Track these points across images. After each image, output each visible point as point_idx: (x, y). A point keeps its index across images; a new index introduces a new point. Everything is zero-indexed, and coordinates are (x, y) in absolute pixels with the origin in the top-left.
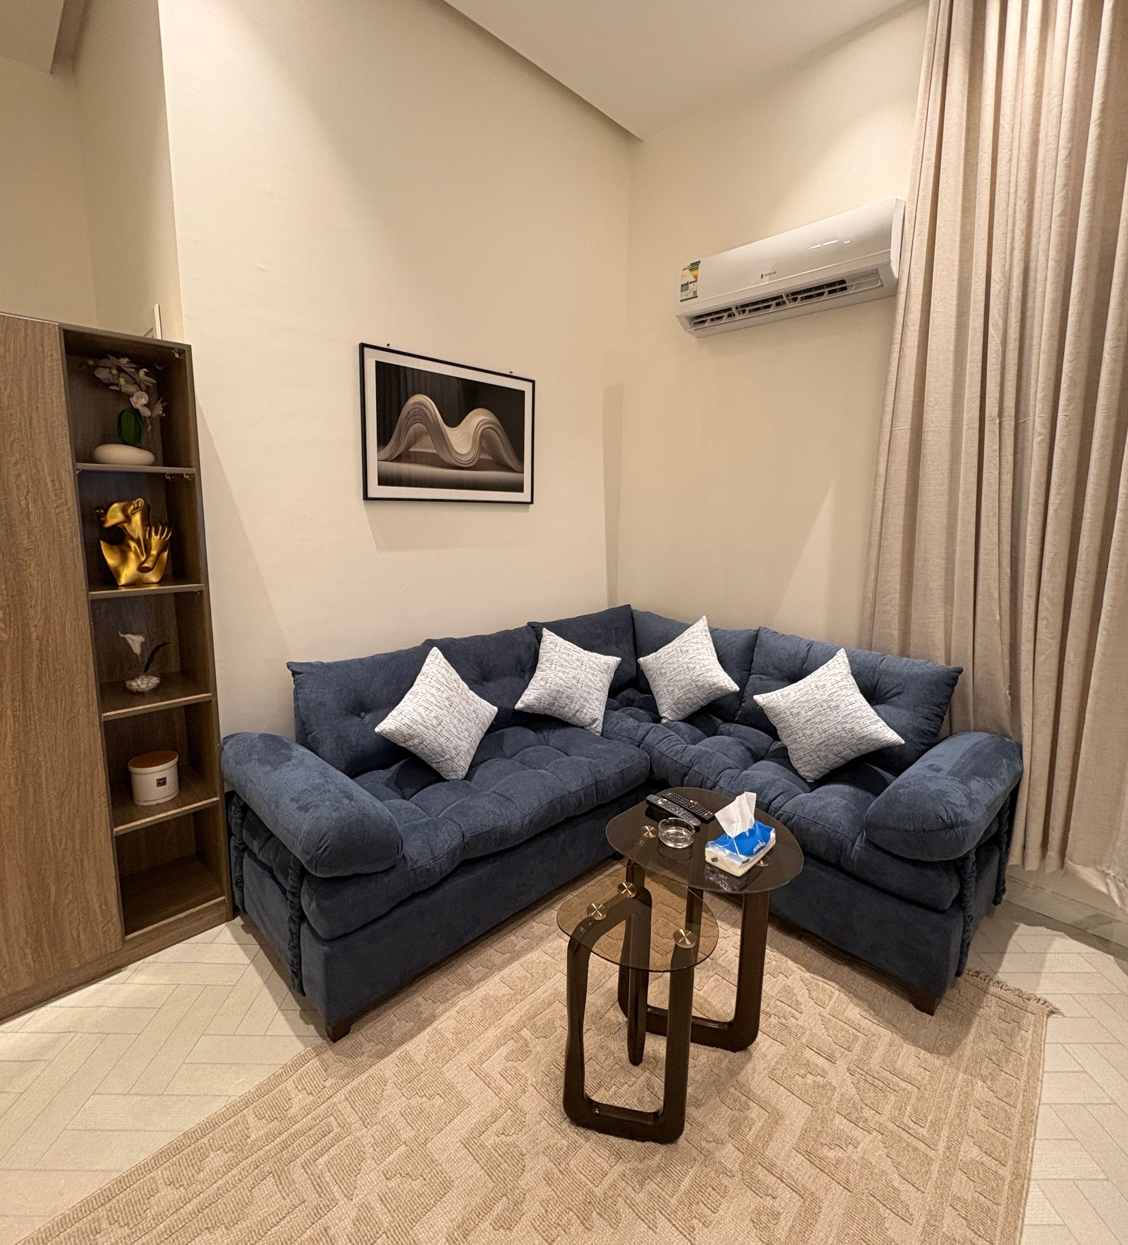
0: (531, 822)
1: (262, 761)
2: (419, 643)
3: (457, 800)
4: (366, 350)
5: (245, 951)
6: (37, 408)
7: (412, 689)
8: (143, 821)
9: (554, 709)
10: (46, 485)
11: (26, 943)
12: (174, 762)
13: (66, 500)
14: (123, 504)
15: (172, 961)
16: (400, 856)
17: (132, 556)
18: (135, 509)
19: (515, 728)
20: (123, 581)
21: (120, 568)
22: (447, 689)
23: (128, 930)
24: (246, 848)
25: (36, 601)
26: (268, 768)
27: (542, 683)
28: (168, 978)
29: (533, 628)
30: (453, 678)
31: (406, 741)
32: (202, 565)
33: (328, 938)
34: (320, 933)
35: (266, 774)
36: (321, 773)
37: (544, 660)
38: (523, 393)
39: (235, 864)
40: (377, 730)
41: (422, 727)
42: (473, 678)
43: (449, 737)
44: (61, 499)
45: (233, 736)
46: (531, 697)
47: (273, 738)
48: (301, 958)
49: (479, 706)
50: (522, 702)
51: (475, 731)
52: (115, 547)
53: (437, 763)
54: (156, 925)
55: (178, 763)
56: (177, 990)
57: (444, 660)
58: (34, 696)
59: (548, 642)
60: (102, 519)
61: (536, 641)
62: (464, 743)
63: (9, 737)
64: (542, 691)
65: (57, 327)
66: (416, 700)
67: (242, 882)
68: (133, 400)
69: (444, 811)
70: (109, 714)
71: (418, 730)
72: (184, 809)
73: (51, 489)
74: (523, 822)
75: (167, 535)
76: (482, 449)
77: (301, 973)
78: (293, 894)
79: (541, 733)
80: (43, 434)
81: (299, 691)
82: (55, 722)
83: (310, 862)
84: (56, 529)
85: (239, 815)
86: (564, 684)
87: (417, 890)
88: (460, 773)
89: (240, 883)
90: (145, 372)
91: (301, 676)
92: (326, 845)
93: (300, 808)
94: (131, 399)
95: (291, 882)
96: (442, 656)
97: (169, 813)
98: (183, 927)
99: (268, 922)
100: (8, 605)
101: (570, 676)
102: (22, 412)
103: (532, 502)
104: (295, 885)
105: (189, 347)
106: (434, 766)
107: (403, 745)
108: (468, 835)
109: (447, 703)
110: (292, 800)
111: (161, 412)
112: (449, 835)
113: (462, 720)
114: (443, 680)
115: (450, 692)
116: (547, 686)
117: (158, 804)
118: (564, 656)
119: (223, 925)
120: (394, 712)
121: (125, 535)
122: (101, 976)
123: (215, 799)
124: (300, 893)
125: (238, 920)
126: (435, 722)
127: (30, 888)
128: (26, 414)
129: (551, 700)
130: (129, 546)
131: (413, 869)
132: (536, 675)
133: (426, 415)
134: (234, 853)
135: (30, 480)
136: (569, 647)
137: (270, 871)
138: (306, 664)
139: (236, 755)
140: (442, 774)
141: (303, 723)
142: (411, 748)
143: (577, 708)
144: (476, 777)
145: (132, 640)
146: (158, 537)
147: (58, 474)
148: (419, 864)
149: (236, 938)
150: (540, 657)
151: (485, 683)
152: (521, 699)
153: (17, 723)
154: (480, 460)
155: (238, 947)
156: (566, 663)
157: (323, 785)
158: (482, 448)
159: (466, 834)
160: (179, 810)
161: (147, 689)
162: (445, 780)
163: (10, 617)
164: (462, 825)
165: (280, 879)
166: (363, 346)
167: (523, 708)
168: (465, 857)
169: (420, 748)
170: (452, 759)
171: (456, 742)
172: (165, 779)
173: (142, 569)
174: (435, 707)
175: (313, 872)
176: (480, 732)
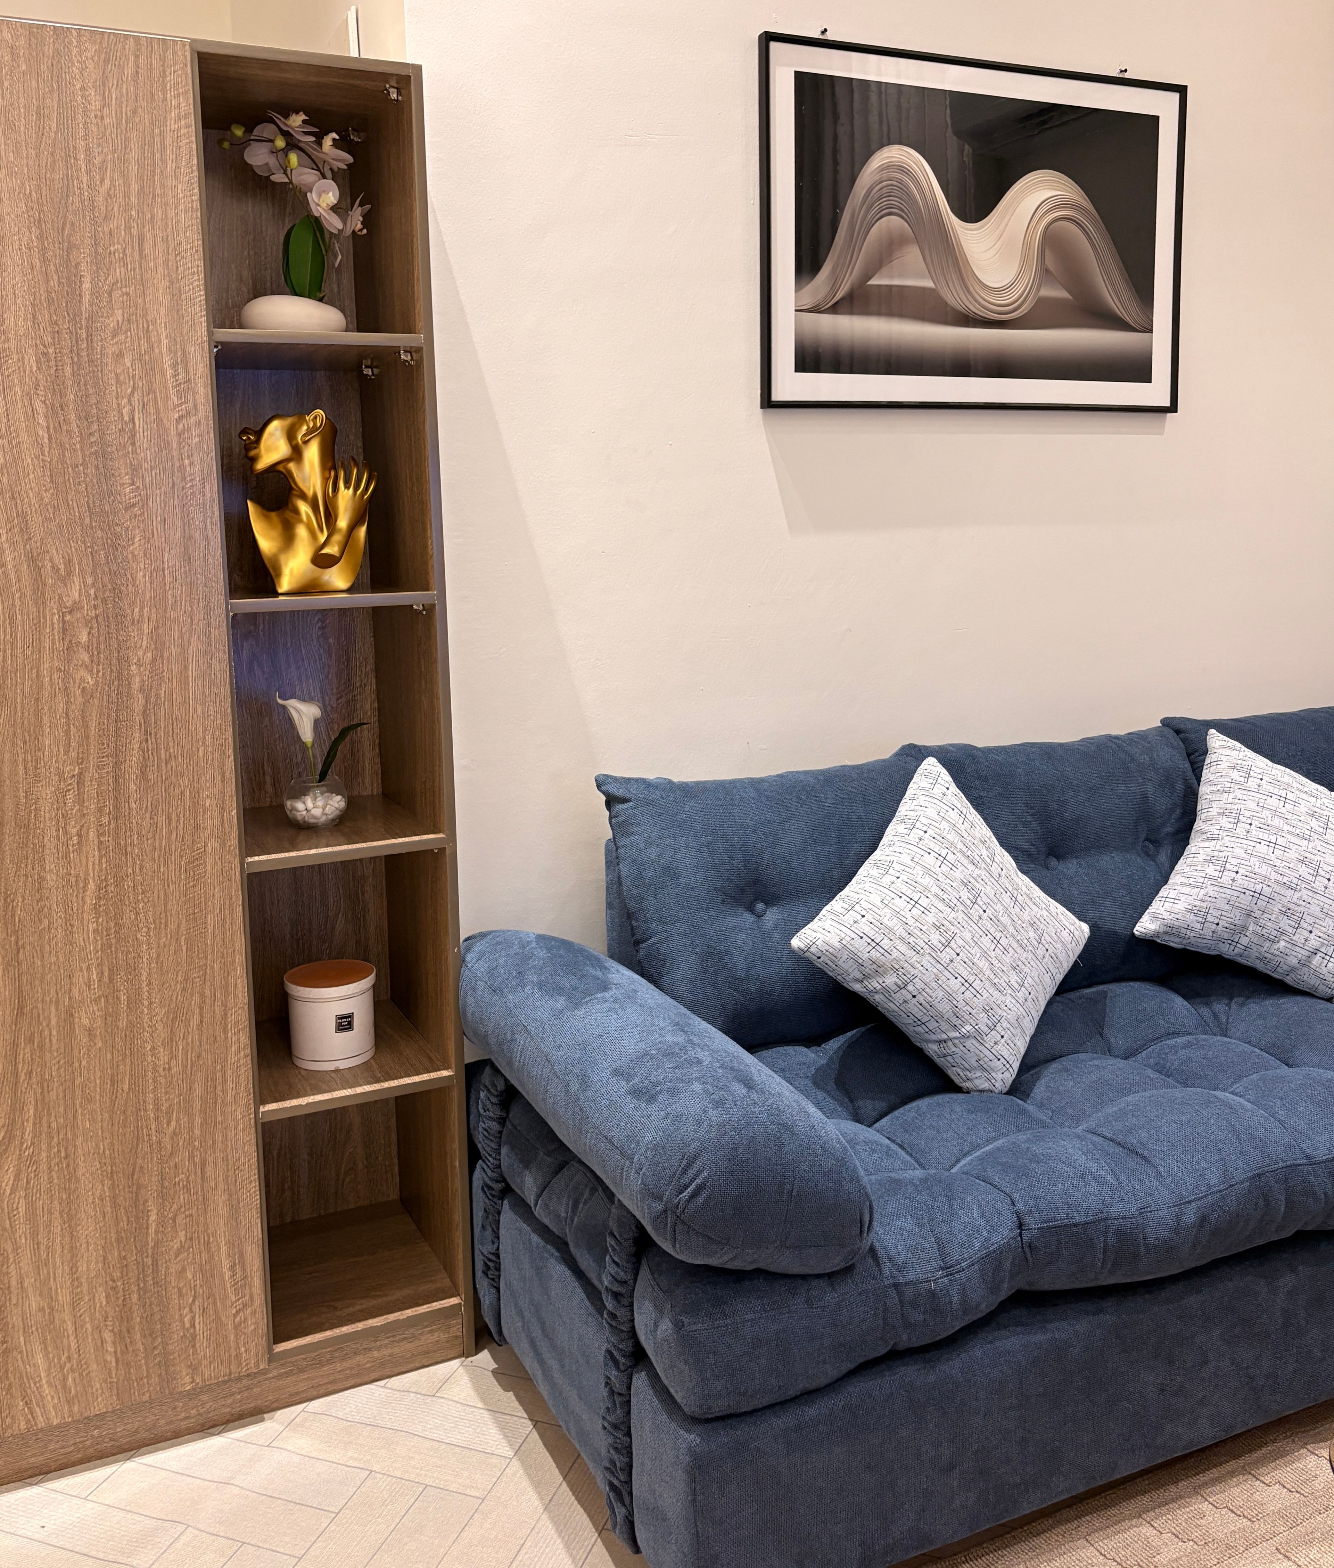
0: (1203, 1220)
1: (550, 989)
2: (885, 750)
3: (995, 1139)
4: (774, 46)
5: (503, 1428)
6: (152, 217)
7: (877, 855)
8: (311, 1099)
9: (1244, 941)
10: (164, 375)
11: (106, 1319)
12: (367, 983)
13: (195, 406)
14: (288, 421)
15: (357, 1418)
16: (866, 1245)
17: (302, 532)
18: (310, 432)
19: (1136, 985)
20: (285, 584)
21: (282, 558)
22: (965, 862)
23: (279, 1336)
24: (507, 1191)
25: (141, 609)
26: (561, 1002)
27: (1211, 870)
28: (350, 1454)
29: (1178, 732)
30: (978, 836)
31: (866, 977)
32: (433, 550)
33: (697, 1412)
34: (678, 1398)
35: (558, 1014)
36: (677, 1024)
37: (1214, 812)
38: (1154, 120)
39: (483, 1227)
40: (796, 942)
41: (903, 948)
42: (1026, 846)
43: (971, 979)
44: (186, 402)
45: (483, 935)
46: (1181, 906)
47: (567, 945)
48: (630, 1454)
49: (1045, 913)
50: (1155, 917)
51: (1035, 974)
52: (273, 514)
53: (940, 1042)
54: (328, 1334)
55: (375, 987)
56: (369, 1483)
57: (954, 788)
58: (134, 806)
59: (1224, 765)
60: (252, 453)
61: (1187, 765)
62: (1009, 1000)
63: (92, 886)
64: (1211, 891)
65: (187, 48)
66: (887, 879)
67: (498, 1269)
68: (312, 197)
69: (963, 1162)
70: (256, 858)
71: (895, 954)
72: (386, 1085)
73: (170, 383)
74: (1178, 1218)
75: (367, 487)
76: (1045, 274)
77: (631, 1494)
78: (616, 1296)
79: (1207, 1004)
80: (160, 269)
81: (621, 843)
82: (166, 864)
83: (660, 1218)
84: (177, 464)
85: (495, 1112)
86: (1274, 876)
87: (905, 1340)
88: (999, 1076)
89: (493, 1268)
90: (334, 140)
91: (625, 806)
92: (698, 1181)
93: (636, 1093)
94: (309, 194)
95: (611, 1269)
96: (949, 778)
97: (359, 1090)
98: (379, 1349)
99: (554, 1364)
100: (97, 616)
101: (1292, 855)
102: (128, 228)
103: (1173, 408)
104: (622, 1275)
105: (418, 69)
106: (932, 1049)
107: (857, 987)
108: (1032, 1222)
109: (965, 895)
110: (617, 1073)
111: (359, 226)
112: (982, 1215)
113: (1004, 941)
114: (952, 837)
115: (971, 867)
116: (1226, 878)
117: (337, 1071)
118: (1273, 802)
119: (456, 1363)
120: (836, 905)
121: (291, 489)
122: (228, 1422)
123: (445, 1073)
124: (632, 1297)
125: (484, 1357)
126: (935, 938)
127: (115, 1205)
128: (134, 231)
129: (1237, 917)
130: (297, 512)
131: (896, 1286)
132: (1191, 849)
133: (909, 195)
134: (480, 1200)
135: (137, 365)
136: (1286, 779)
137: (560, 1245)
138: (637, 780)
139: (492, 972)
140: (952, 1073)
141: (630, 916)
142: (877, 997)
143: (1314, 943)
144: (1040, 1090)
145: (297, 711)
146: (351, 490)
147: (184, 352)
148: (911, 1276)
149: (483, 1395)
150: (1202, 804)
151: (1053, 862)
152: (1151, 909)
153: (104, 860)
154: (1041, 302)
155: (486, 1414)
156: (1277, 822)
157: (683, 1048)
158: (1047, 271)
159: (1028, 1220)
160: (376, 1087)
161: (324, 818)
162: (958, 1090)
163: (99, 643)
164: (1016, 1196)
165: (585, 1261)
166: (768, 38)
167: (1157, 934)
168: (1022, 1283)
169: (899, 997)
170: (978, 1036)
171: (989, 995)
172: (350, 1016)
173: (322, 561)
174: (936, 902)
175: (666, 1246)
176: (1047, 978)
